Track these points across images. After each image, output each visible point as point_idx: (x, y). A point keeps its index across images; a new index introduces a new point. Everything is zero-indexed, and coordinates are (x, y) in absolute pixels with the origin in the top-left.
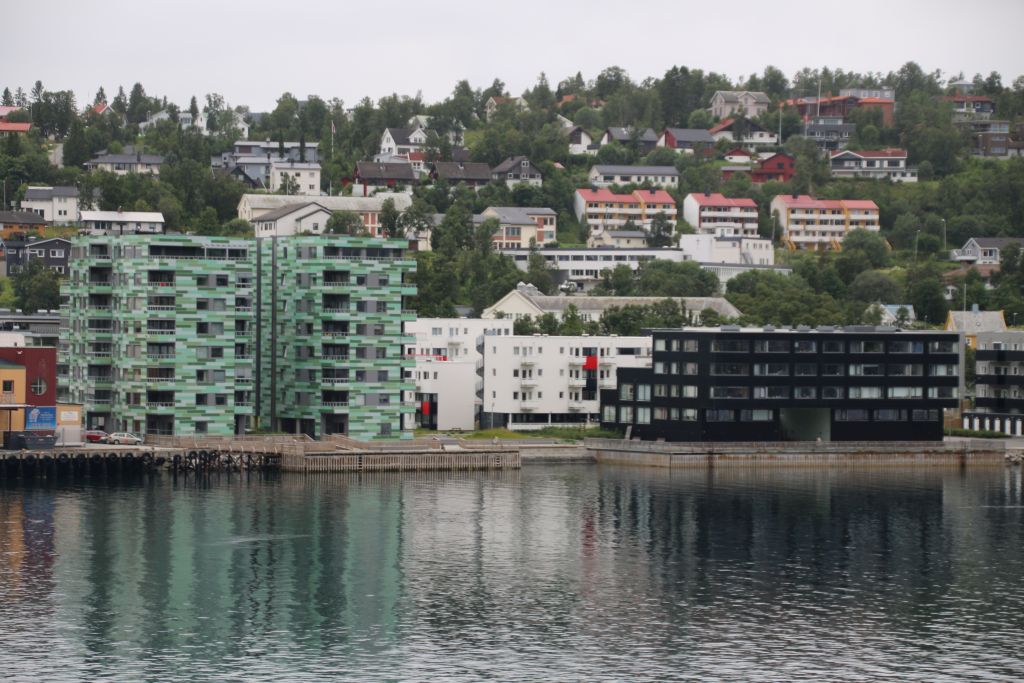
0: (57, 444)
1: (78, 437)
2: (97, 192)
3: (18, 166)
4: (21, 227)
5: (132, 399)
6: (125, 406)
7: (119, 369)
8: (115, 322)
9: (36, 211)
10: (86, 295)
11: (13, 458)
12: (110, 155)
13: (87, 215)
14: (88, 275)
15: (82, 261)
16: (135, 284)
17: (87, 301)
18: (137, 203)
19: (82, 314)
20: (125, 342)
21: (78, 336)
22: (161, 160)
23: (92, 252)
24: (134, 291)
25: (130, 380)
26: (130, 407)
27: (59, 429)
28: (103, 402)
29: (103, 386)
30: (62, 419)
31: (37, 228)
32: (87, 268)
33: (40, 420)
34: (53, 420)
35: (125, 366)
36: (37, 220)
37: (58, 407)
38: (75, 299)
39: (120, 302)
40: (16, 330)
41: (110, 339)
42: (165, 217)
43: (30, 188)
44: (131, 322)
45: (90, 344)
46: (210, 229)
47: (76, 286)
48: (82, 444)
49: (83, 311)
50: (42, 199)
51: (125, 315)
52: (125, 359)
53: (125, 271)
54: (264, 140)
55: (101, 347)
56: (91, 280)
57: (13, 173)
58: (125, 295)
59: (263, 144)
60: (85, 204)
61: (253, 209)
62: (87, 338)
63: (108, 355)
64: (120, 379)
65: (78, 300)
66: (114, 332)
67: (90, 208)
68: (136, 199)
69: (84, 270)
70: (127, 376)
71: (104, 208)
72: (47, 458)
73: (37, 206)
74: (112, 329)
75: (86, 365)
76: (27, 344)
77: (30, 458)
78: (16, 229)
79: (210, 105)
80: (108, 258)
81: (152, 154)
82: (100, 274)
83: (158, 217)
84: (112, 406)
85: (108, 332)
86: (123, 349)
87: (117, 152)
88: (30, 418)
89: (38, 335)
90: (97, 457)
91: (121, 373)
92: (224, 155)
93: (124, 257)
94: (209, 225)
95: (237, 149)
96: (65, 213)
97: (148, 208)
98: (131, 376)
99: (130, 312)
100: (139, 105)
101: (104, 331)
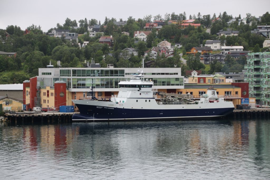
0: (250, 108)
1: (255, 106)
2: (225, 41)
3: (202, 35)
4: (206, 51)
5: (267, 96)
6: (265, 98)
7: (263, 88)
8: (261, 75)
9: (209, 47)
10: (253, 68)
11: (241, 112)
12: (224, 31)
13: (223, 47)
14: (253, 63)
15: (252, 59)
16: (268, 65)
17: (253, 70)
18: (235, 44)
19: (251, 74)
20: (265, 81)
21: (250, 79)
22: (238, 32)
23: (255, 57)
24: (268, 67)
25: (266, 91)
26: (267, 98)
27: (250, 104)
28: (258, 97)
29: (258, 93)
30: (250, 101)
31: (210, 51)
32: (253, 61)
33: (245, 102)
34: (248, 102)
35: (265, 87)
36: (209, 49)
37: (249, 98)
38: (249, 70)
39: (263, 70)
40: (229, 78)
41: (260, 80)
42: (243, 47)
43: (207, 41)
44: (267, 75)
45: (254, 81)
46: (257, 50)
47: (249, 66)
48: (256, 108)
49: (252, 73)
50: (210, 44)
51: (265, 73)
52: (265, 85)
53: (265, 62)
54: (265, 25)
55: (257, 82)
56: (254, 64)
57: (200, 37)
58: (265, 68)
59: (265, 26)
60: (222, 44)
61: (268, 44)
62: (253, 80)
63: (259, 84)
64: (263, 91)
65: (250, 70)
66: (261, 78)
67: (223, 45)
68: (235, 43)
69: (252, 62)
70: (265, 90)
71: (227, 45)
72: (250, 112)
73: (209, 45)
74: (260, 77)
75: (253, 87)
76: (233, 82)
77: (246, 112)
78: (205, 52)
79: (247, 16)
80: (259, 58)
81: (235, 30)
82: (257, 63)
83: (242, 47)
84: (261, 98)
85: (259, 78)
86: (264, 83)
87: (226, 30)
88: (242, 101)
89: (237, 79)
90: (263, 111)
91: (264, 89)
92: (255, 30)
93: (264, 58)
94: (257, 49)
95: (258, 28)
96: (216, 47)
97: (239, 45)
98: (267, 90)
99: (266, 73)
100: (226, 17)
101: (258, 78)
